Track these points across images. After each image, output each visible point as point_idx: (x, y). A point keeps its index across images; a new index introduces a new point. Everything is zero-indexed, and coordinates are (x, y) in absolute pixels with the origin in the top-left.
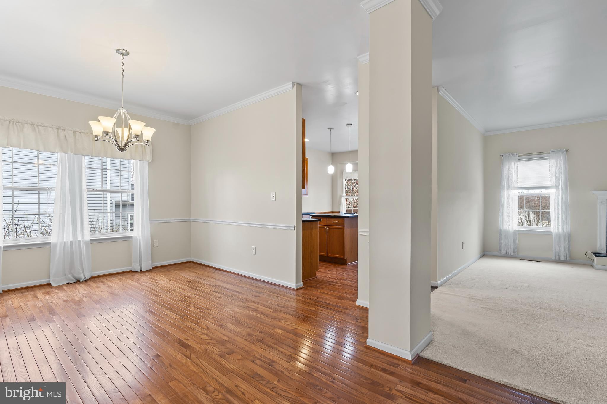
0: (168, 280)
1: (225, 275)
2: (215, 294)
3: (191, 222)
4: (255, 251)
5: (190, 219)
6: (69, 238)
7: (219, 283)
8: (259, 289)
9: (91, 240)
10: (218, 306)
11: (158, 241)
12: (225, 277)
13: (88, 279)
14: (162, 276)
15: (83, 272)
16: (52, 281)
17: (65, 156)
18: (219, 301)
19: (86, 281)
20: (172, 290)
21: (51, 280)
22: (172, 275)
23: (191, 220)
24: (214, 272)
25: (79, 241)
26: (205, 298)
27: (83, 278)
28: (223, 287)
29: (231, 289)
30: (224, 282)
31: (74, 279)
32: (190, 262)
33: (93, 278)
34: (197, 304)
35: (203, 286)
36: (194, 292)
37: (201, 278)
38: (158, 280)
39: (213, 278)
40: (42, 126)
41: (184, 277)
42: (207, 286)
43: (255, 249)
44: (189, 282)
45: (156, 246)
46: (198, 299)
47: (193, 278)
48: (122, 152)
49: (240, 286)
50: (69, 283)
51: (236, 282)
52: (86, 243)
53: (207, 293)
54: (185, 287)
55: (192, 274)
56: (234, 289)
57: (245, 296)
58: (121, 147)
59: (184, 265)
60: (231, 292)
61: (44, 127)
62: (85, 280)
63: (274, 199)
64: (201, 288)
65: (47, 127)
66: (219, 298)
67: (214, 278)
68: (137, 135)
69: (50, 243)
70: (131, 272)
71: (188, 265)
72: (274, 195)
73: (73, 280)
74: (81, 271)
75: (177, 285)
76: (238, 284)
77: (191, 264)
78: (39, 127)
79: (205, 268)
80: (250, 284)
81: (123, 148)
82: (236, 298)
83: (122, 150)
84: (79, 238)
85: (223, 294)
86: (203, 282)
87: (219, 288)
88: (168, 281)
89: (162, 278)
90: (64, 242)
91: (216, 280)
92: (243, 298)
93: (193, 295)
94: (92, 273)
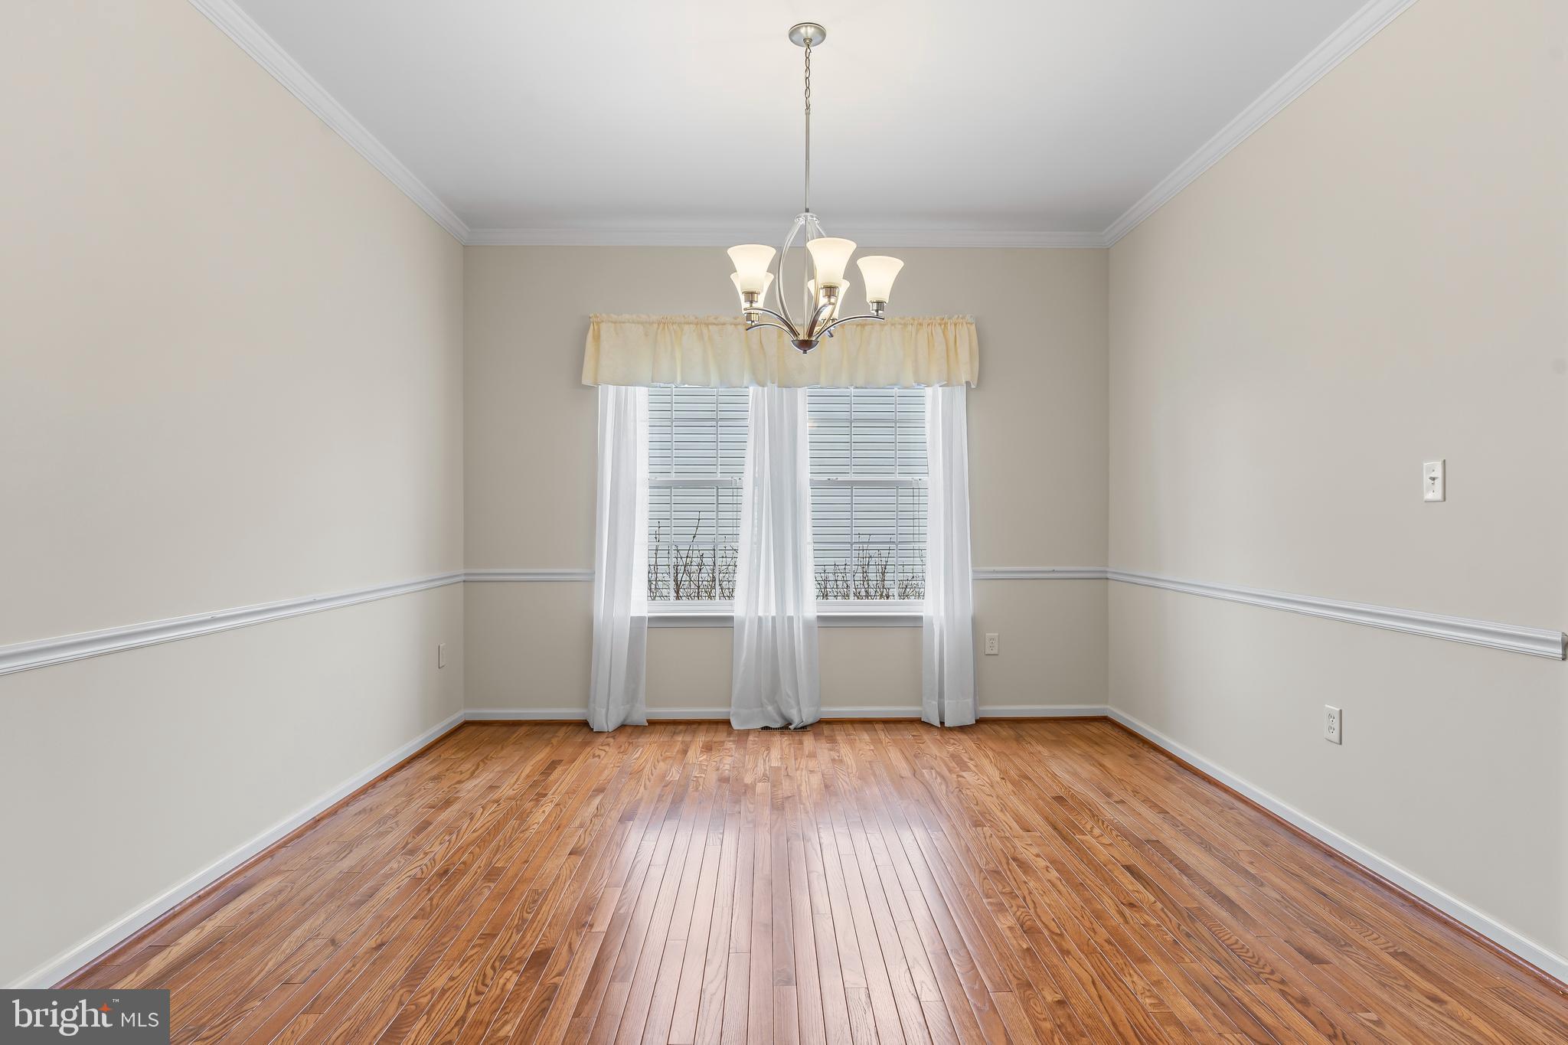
0: (997, 773)
1: (1207, 802)
2: (1127, 881)
3: (1110, 582)
4: (1336, 726)
5: (1106, 572)
6: (767, 609)
7: (1168, 835)
8: (1341, 918)
9: (818, 617)
10: (1107, 947)
11: (999, 636)
12: (1204, 808)
13: (811, 725)
14: (988, 757)
15: (798, 704)
16: (733, 715)
17: (763, 391)
18: (1126, 922)
19: (803, 729)
20: (985, 818)
21: (731, 713)
22: (1020, 757)
23: (1109, 576)
24: (1169, 779)
25: (791, 619)
26: (1079, 887)
27: (796, 722)
28: (1174, 859)
29: (1202, 878)
30: (1188, 834)
31: (778, 718)
32: (1105, 720)
33: (822, 726)
34: (1035, 907)
35: (1097, 831)
36: (1057, 848)
37: (1109, 795)
38: (968, 769)
39: (1154, 806)
40: (714, 324)
41: (1054, 776)
42: (1114, 833)
43: (1336, 721)
44: (1059, 799)
45: (992, 652)
46: (1053, 885)
47: (1079, 788)
48: (805, 352)
49: (1253, 871)
50: (767, 727)
51: (1240, 845)
52: (808, 625)
53: (1097, 869)
54: (1035, 819)
55: (1086, 770)
56: (1217, 881)
57: (1249, 937)
58: (801, 338)
59: (1080, 727)
60: (1198, 893)
61: (720, 326)
62: (801, 725)
63: (1434, 494)
64: (1088, 838)
65: (724, 324)
66: (1131, 905)
67: (1156, 806)
68: (830, 287)
69: (731, 618)
70: (917, 722)
71: (1094, 729)
72: (1438, 473)
73: (776, 721)
74: (793, 702)
75: (1015, 802)
76: (1244, 861)
77: (1108, 729)
78: (710, 327)
79: (1145, 752)
80: (1305, 874)
81: (806, 338)
82: (1207, 934)
83: (806, 345)
84: (790, 611)
85: (1159, 893)
86: (1109, 812)
87: (1157, 857)
88: (996, 775)
89: (985, 762)
90: (760, 619)
91: (1161, 816)
92: (1237, 942)
93: (1042, 863)
94: (824, 709)
